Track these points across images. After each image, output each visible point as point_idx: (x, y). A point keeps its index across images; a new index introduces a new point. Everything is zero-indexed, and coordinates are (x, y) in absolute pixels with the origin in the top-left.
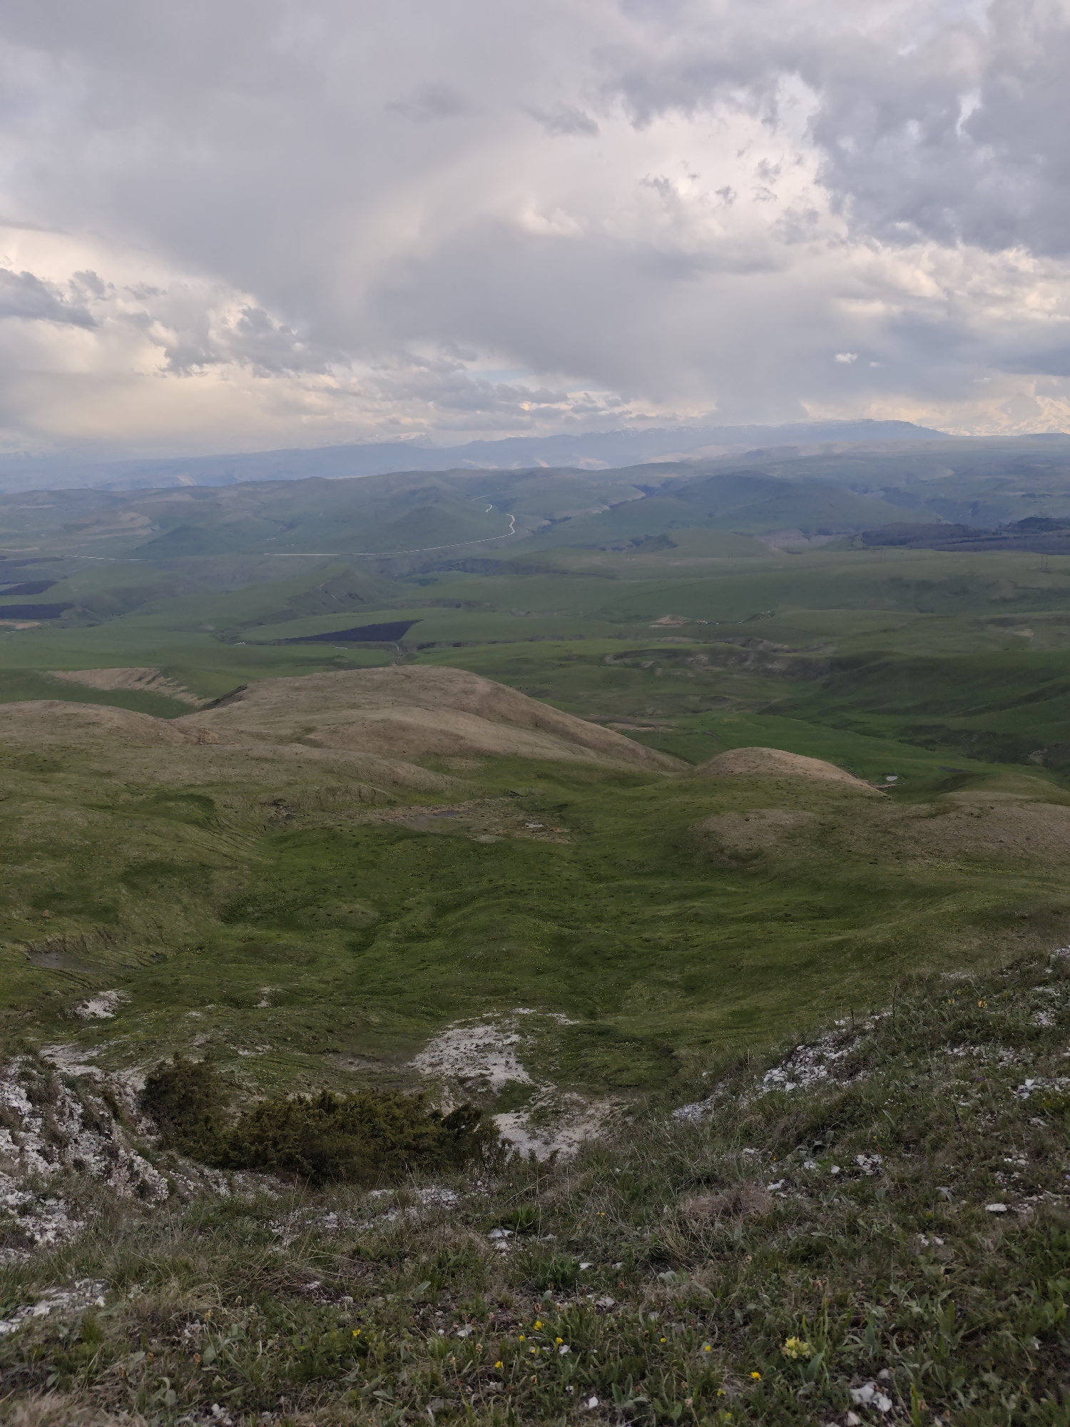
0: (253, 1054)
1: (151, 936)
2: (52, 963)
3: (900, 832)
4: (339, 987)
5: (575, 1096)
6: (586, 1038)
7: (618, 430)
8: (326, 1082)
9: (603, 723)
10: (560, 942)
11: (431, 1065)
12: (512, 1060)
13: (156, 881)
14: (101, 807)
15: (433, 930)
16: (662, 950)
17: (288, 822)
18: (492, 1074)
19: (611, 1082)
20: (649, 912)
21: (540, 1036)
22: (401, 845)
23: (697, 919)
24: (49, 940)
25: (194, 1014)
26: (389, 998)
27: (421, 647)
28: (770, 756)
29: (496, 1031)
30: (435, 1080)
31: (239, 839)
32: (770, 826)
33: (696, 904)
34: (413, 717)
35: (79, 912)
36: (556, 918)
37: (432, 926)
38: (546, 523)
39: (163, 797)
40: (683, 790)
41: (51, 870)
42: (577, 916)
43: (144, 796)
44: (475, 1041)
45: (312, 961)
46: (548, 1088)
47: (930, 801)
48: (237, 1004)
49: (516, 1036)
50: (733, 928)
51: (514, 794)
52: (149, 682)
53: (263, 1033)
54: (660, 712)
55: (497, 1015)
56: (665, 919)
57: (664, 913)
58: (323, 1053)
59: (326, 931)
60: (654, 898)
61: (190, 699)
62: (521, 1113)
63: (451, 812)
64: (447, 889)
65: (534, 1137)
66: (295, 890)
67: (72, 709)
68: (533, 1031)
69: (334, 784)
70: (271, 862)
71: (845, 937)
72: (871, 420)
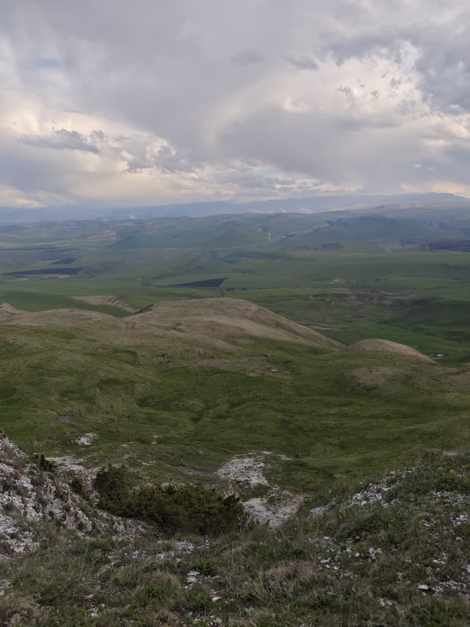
0: (148, 465)
1: (108, 410)
2: (67, 420)
3: (443, 380)
4: (187, 437)
5: (288, 493)
6: (294, 467)
7: (317, 196)
8: (179, 479)
9: (307, 325)
10: (284, 422)
11: (225, 474)
12: (261, 475)
13: (111, 387)
14: (90, 354)
15: (228, 414)
16: (330, 429)
17: (168, 364)
18: (251, 480)
19: (305, 487)
20: (325, 411)
21: (273, 464)
22: (215, 376)
23: (347, 416)
24: (66, 410)
25: (124, 445)
26: (208, 443)
27: (228, 290)
28: (383, 343)
29: (254, 461)
30: (225, 482)
31: (147, 370)
32: (382, 375)
33: (346, 409)
34: (223, 320)
35: (79, 399)
36: (282, 412)
37: (228, 412)
38: (284, 237)
39: (116, 351)
40: (342, 357)
41: (68, 380)
42: (292, 411)
43: (108, 351)
44: (244, 465)
45: (176, 425)
46: (276, 488)
47: (458, 366)
48: (143, 442)
49: (263, 464)
50: (363, 420)
51: (266, 356)
52: (113, 302)
53: (153, 455)
54: (333, 321)
55: (255, 454)
56: (331, 414)
57: (331, 412)
58: (178, 466)
59: (182, 412)
60: (328, 405)
61: (130, 310)
62: (263, 499)
63: (238, 362)
64: (235, 396)
65: (268, 510)
66: (170, 393)
67: (80, 312)
68: (270, 462)
69: (188, 348)
70: (160, 381)
71: (415, 427)
72: (434, 193)
